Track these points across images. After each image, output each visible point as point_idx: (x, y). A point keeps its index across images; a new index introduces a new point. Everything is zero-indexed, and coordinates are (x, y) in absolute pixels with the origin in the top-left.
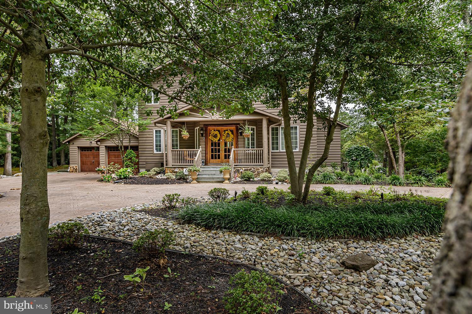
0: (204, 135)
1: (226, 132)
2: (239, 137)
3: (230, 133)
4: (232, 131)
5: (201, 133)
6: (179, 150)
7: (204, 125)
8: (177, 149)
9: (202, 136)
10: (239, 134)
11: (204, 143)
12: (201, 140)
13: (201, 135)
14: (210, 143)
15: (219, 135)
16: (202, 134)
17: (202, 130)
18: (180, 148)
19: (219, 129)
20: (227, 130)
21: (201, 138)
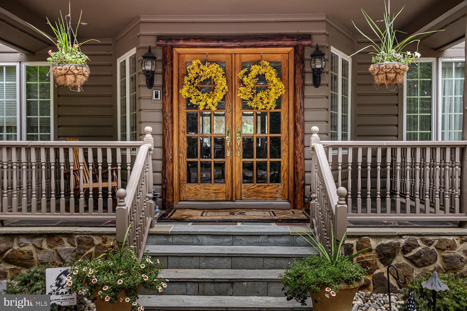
0: (158, 81)
1: (255, 70)
2: (310, 91)
3: (271, 75)
4: (277, 67)
5: (147, 73)
6: (52, 142)
7: (159, 38)
8: (48, 138)
9: (150, 84)
10: (309, 80)
11: (158, 116)
12: (144, 104)
13: (142, 80)
14: (183, 117)
15: (221, 83)
16: (150, 77)
17: (149, 56)
18: (58, 137)
19: (222, 57)
20: (258, 63)
21: (145, 92)
